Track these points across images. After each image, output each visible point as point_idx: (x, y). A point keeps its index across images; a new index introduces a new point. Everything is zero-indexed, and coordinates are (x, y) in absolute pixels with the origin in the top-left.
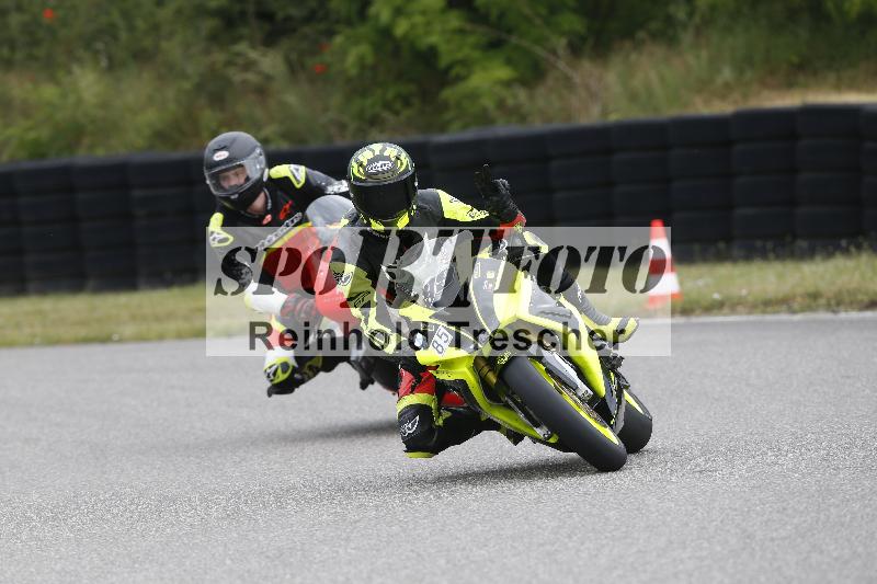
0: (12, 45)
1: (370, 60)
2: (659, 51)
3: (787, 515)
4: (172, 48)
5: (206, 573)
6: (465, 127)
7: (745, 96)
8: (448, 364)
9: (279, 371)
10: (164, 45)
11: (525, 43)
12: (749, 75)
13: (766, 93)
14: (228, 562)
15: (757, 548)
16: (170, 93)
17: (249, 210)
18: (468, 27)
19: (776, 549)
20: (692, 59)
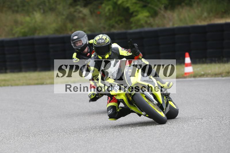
0: (18, 7)
1: (112, 10)
2: (188, 8)
3: (221, 130)
4: (60, 7)
5: (68, 145)
6: (137, 28)
7: (210, 20)
8: (119, 95)
9: (92, 95)
10: (58, 7)
11: (153, 6)
12: (211, 15)
13: (216, 19)
14: (74, 142)
15: (213, 139)
16: (59, 19)
17: (84, 52)
18: (138, 2)
19: (218, 139)
20: (196, 10)
